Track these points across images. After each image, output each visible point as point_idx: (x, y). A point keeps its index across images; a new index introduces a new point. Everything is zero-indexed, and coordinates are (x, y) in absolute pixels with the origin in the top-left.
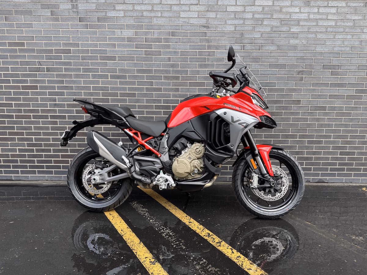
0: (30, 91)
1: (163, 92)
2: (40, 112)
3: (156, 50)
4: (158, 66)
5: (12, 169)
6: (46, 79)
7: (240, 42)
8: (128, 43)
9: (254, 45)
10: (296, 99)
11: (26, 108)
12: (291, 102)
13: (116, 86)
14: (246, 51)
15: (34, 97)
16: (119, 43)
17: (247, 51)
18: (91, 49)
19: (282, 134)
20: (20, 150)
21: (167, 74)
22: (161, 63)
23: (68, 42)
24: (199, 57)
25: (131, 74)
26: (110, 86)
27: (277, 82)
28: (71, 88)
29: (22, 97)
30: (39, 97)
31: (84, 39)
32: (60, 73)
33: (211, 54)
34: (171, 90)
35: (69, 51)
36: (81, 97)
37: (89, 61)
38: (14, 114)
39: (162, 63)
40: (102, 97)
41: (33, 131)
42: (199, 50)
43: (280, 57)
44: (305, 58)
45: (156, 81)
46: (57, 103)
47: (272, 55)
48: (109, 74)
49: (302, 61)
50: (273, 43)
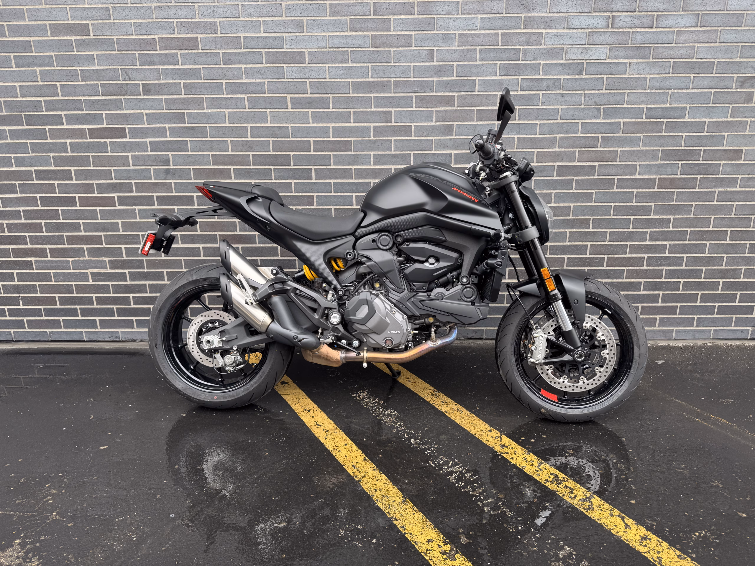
0: (108, 140)
1: (415, 136)
2: (134, 190)
3: (398, 33)
4: (404, 72)
5: (80, 318)
6: (145, 112)
7: (604, 8)
8: (334, 18)
9: (640, 16)
10: (732, 148)
11: (103, 182)
12: (718, 155)
13: (304, 125)
14: (617, 30)
15: (119, 154)
16: (311, 18)
17: (620, 30)
18: (244, 35)
19: (692, 229)
20: (96, 277)
21: (425, 92)
22: (410, 64)
23: (190, 20)
24: (502, 47)
25: (339, 95)
26: (292, 125)
27: (688, 106)
28: (203, 132)
29: (91, 155)
30: (130, 154)
31: (229, 11)
32: (175, 97)
33: (531, 40)
34: (432, 130)
35: (193, 43)
36: (226, 153)
37: (240, 66)
38: (76, 195)
39: (413, 64)
40: (274, 153)
41: (122, 233)
42: (504, 31)
43: (701, 45)
45: (399, 109)
46: (172, 167)
47: (682, 38)
48: (289, 96)
50: (686, 9)
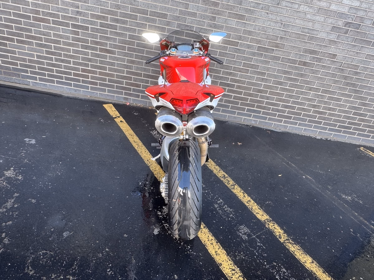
1: (198, 18)
2: (60, 18)
5: (29, 74)
10: (333, 53)
11: (45, 10)
12: (326, 55)
19: (307, 85)
20: (38, 57)
27: (320, 30)
34: (206, 17)
38: (31, 15)
40: (130, 13)
41: (52, 38)
44: (360, 8)
46: (80, 10)
49: (355, 11)
